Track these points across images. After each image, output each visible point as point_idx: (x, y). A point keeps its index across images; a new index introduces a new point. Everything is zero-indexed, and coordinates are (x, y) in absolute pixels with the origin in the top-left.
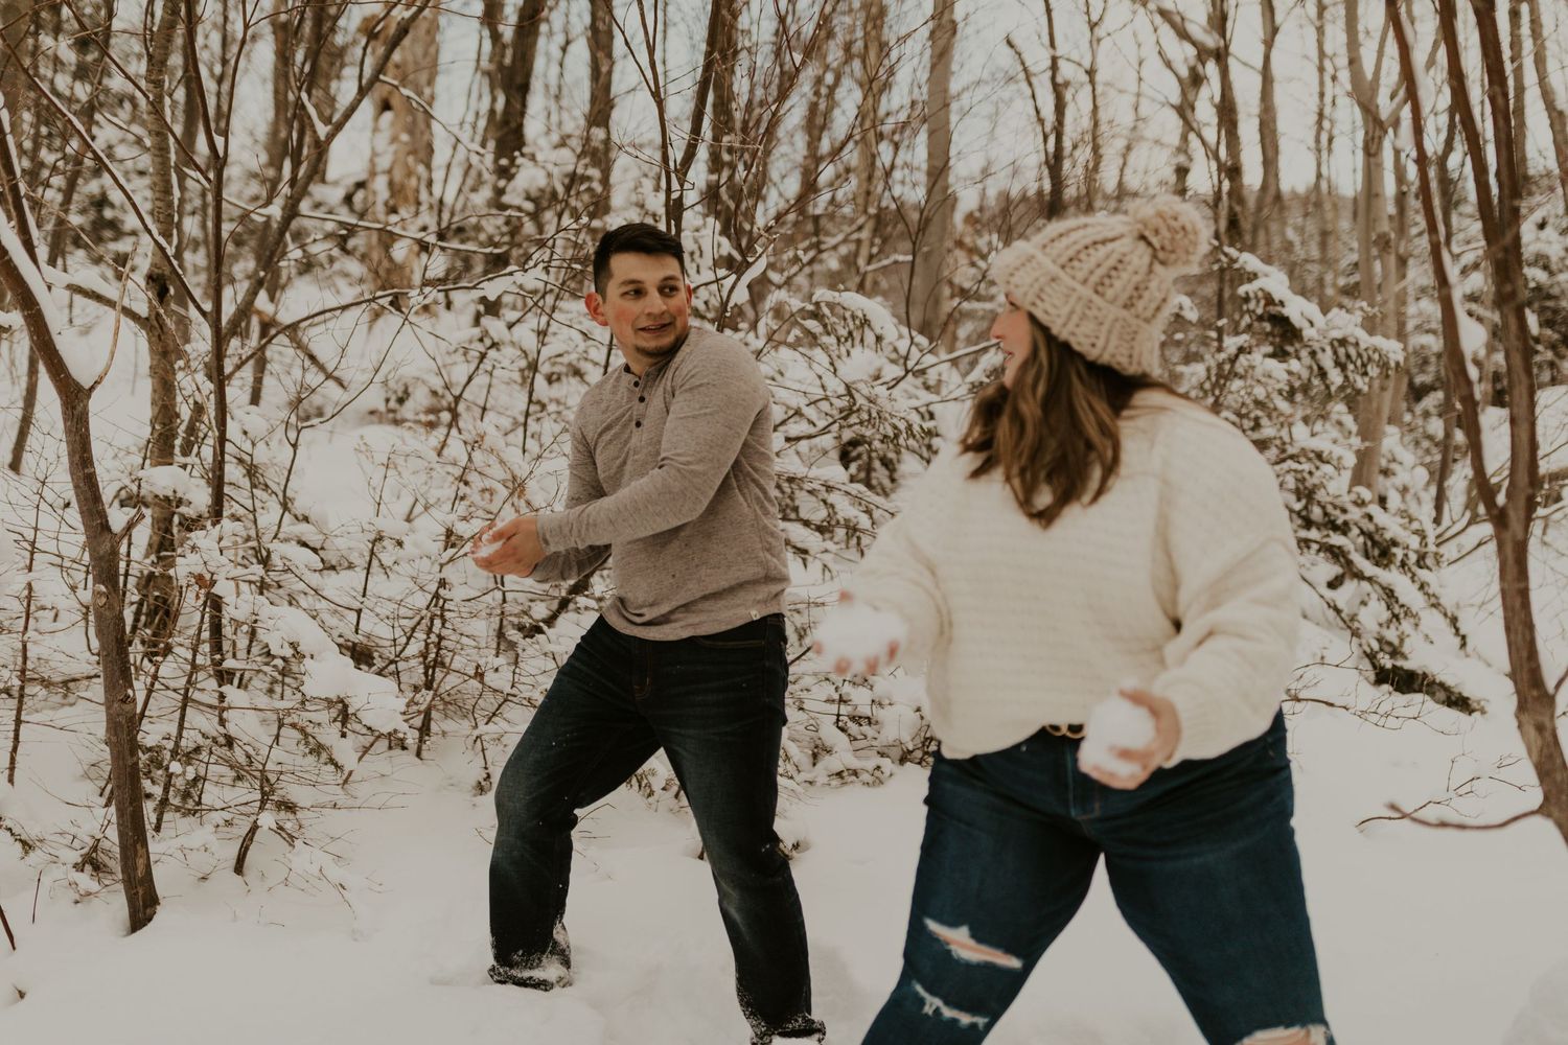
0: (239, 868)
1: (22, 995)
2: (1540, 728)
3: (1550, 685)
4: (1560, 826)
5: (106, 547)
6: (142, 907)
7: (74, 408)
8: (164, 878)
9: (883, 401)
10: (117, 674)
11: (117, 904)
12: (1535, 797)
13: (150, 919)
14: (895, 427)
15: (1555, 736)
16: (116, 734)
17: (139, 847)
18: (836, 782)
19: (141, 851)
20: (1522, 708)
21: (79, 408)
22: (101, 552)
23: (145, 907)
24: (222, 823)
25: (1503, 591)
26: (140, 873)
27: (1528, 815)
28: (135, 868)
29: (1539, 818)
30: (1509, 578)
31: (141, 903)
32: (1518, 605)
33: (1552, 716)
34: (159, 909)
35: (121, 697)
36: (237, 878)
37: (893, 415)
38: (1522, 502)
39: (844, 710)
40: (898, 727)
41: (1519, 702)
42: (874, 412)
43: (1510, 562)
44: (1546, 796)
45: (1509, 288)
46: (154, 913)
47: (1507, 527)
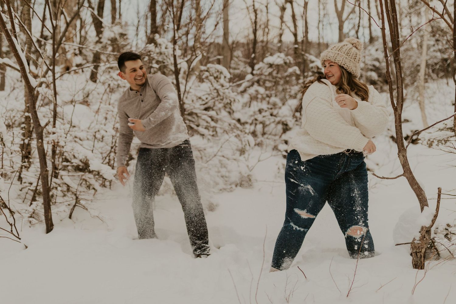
0: (70, 217)
1: (26, 247)
2: (403, 156)
3: (405, 147)
4: (407, 178)
5: (40, 130)
7: (31, 93)
8: (55, 219)
9: (227, 94)
10: (44, 164)
11: (44, 226)
12: (402, 172)
13: (52, 230)
14: (230, 100)
15: (406, 158)
16: (44, 180)
17: (49, 210)
18: (221, 192)
19: (50, 211)
20: (399, 152)
21: (33, 93)
22: (39, 132)
23: (51, 226)
24: (67, 205)
25: (396, 126)
26: (49, 217)
27: (400, 176)
28: (48, 216)
29: (403, 176)
30: (397, 122)
31: (49, 225)
32: (399, 129)
33: (406, 154)
34: (54, 227)
35: (45, 170)
36: (69, 219)
37: (229, 97)
38: (400, 105)
39: (219, 174)
40: (235, 177)
41: (399, 150)
42: (224, 96)
43: (398, 119)
44: (404, 171)
45: (397, 58)
46: (53, 228)
47: (397, 111)
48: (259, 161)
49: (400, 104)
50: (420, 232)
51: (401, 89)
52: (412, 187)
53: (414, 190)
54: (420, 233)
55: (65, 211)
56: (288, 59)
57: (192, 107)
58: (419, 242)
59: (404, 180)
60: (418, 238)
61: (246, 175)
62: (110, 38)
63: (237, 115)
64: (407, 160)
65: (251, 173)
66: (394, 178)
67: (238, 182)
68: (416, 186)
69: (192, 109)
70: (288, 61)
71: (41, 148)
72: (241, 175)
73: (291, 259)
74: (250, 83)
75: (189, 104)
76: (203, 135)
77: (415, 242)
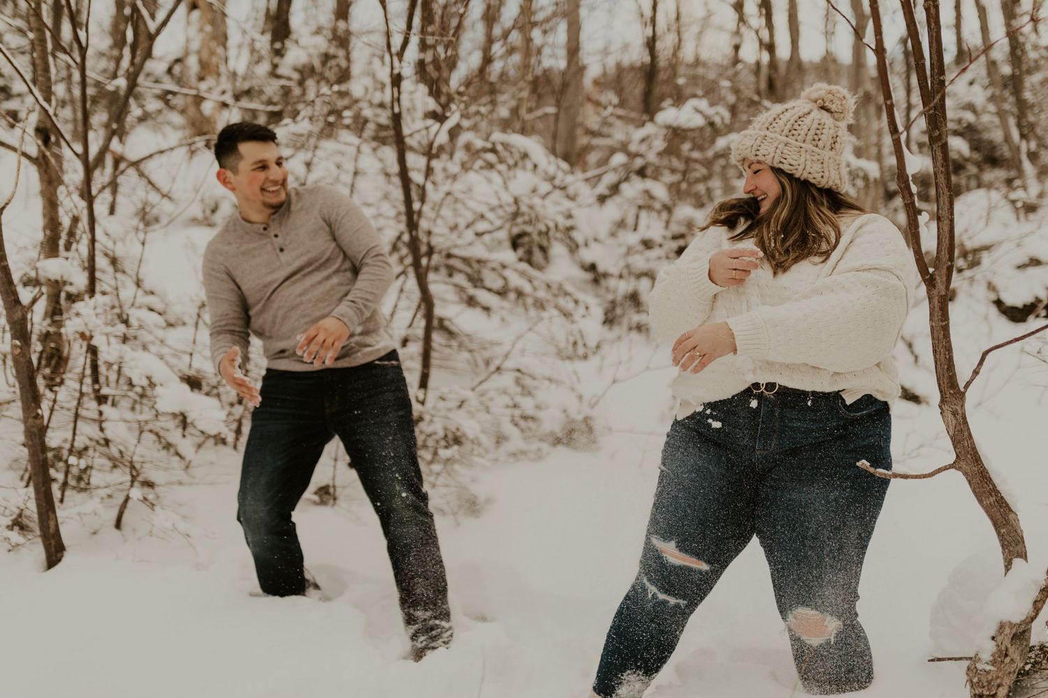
0: (118, 525)
2: (954, 413)
3: (961, 385)
4: (965, 474)
5: (18, 315)
6: (55, 552)
8: (67, 533)
10: (30, 399)
11: (37, 551)
12: (952, 458)
13: (59, 560)
14: (547, 225)
15: (964, 418)
16: (32, 440)
17: (50, 513)
18: (511, 459)
19: (52, 516)
20: (943, 401)
22: (16, 318)
23: (57, 552)
24: (105, 496)
25: (932, 327)
26: (52, 530)
27: (945, 468)
28: (48, 527)
29: (953, 471)
30: (936, 319)
31: (53, 550)
32: (941, 336)
33: (963, 406)
34: (65, 553)
35: (34, 415)
36: (117, 532)
37: (545, 218)
38: (944, 271)
39: (517, 412)
40: (551, 421)
41: (942, 396)
42: (533, 215)
43: (937, 309)
44: (957, 456)
45: (937, 133)
46: (62, 556)
47: (934, 286)
48: (614, 381)
49: (945, 267)
50: (993, 638)
51: (947, 222)
52: (980, 502)
53: (987, 512)
54: (993, 643)
55: (96, 514)
56: (717, 113)
57: (449, 244)
58: (988, 668)
59: (957, 481)
60: (986, 656)
61: (580, 417)
63: (588, 255)
64: (966, 422)
65: (590, 412)
66: (925, 476)
67: (560, 435)
68: (992, 499)
69: (449, 248)
70: (717, 120)
71: (22, 360)
72: (567, 416)
73: (643, 678)
74: (623, 174)
75: (441, 235)
76: (487, 309)
77: (980, 666)
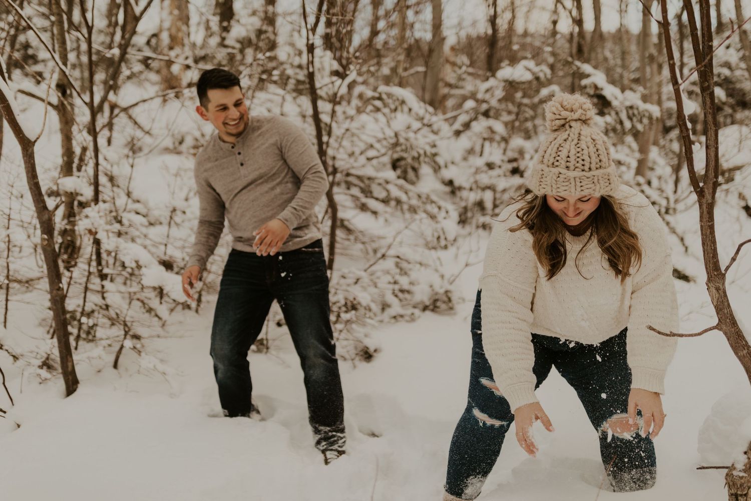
0: (115, 366)
1: (19, 426)
2: (718, 289)
3: (723, 269)
4: (725, 334)
5: (46, 217)
6: (72, 385)
7: (27, 151)
8: (81, 371)
9: (412, 140)
10: (54, 277)
11: (60, 384)
12: (715, 321)
13: (75, 390)
14: (418, 153)
15: (725, 292)
16: (55, 305)
17: (69, 357)
18: (393, 321)
19: (70, 359)
20: (709, 280)
21: (30, 151)
22: (44, 219)
24: (106, 345)
25: (702, 226)
26: (70, 369)
27: (710, 329)
28: (67, 367)
29: (716, 331)
30: (705, 220)
31: (71, 383)
32: (708, 233)
33: (723, 284)
34: (79, 386)
35: (57, 287)
36: (115, 371)
37: (417, 147)
38: (711, 185)
39: (397, 287)
40: (422, 294)
41: (708, 277)
42: (408, 145)
43: (705, 213)
44: (719, 320)
45: (707, 84)
46: (77, 387)
47: (703, 196)
48: (467, 265)
49: (711, 182)
50: (745, 453)
51: (713, 149)
52: (736, 353)
53: (740, 360)
54: (746, 456)
55: (100, 358)
56: (541, 71)
57: (348, 166)
58: (742, 474)
59: (719, 339)
60: (740, 466)
61: (442, 291)
62: (241, 39)
63: (447, 174)
64: (726, 296)
65: (450, 288)
66: (696, 335)
67: (428, 303)
68: (745, 352)
69: (348, 169)
70: (541, 75)
71: (49, 249)
72: (433, 290)
74: (473, 115)
75: (342, 160)
76: (375, 213)
77: (735, 473)
